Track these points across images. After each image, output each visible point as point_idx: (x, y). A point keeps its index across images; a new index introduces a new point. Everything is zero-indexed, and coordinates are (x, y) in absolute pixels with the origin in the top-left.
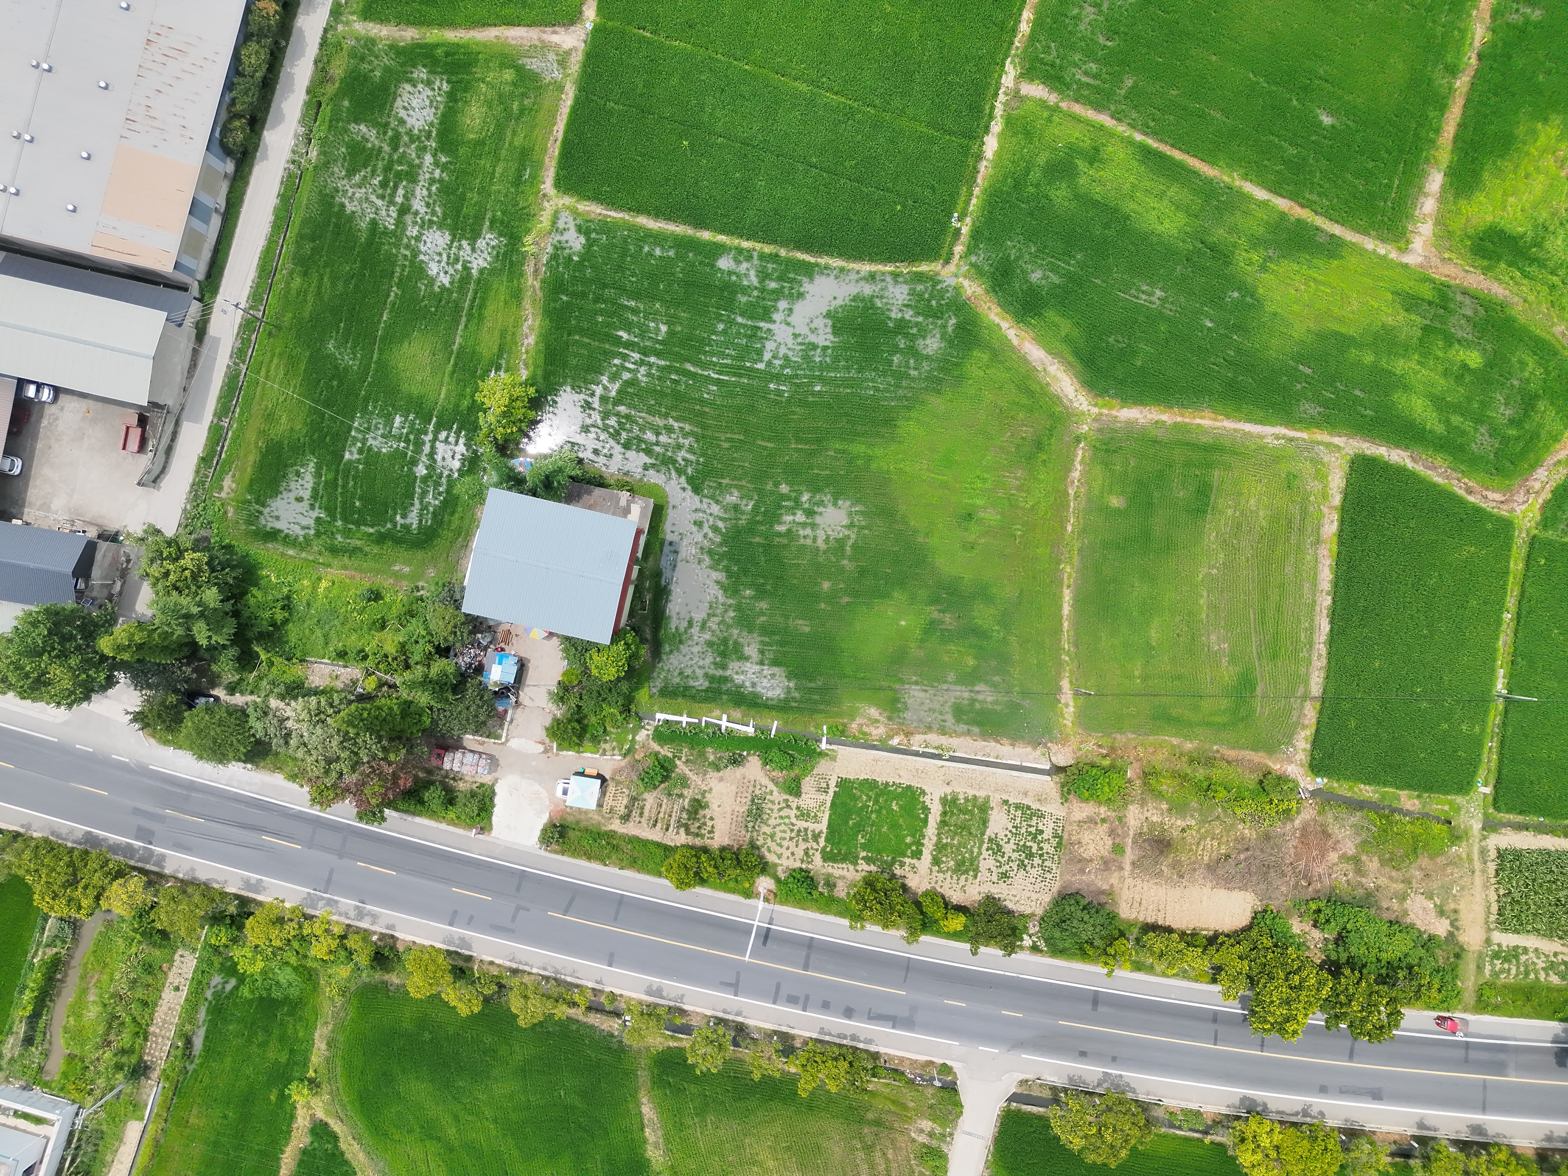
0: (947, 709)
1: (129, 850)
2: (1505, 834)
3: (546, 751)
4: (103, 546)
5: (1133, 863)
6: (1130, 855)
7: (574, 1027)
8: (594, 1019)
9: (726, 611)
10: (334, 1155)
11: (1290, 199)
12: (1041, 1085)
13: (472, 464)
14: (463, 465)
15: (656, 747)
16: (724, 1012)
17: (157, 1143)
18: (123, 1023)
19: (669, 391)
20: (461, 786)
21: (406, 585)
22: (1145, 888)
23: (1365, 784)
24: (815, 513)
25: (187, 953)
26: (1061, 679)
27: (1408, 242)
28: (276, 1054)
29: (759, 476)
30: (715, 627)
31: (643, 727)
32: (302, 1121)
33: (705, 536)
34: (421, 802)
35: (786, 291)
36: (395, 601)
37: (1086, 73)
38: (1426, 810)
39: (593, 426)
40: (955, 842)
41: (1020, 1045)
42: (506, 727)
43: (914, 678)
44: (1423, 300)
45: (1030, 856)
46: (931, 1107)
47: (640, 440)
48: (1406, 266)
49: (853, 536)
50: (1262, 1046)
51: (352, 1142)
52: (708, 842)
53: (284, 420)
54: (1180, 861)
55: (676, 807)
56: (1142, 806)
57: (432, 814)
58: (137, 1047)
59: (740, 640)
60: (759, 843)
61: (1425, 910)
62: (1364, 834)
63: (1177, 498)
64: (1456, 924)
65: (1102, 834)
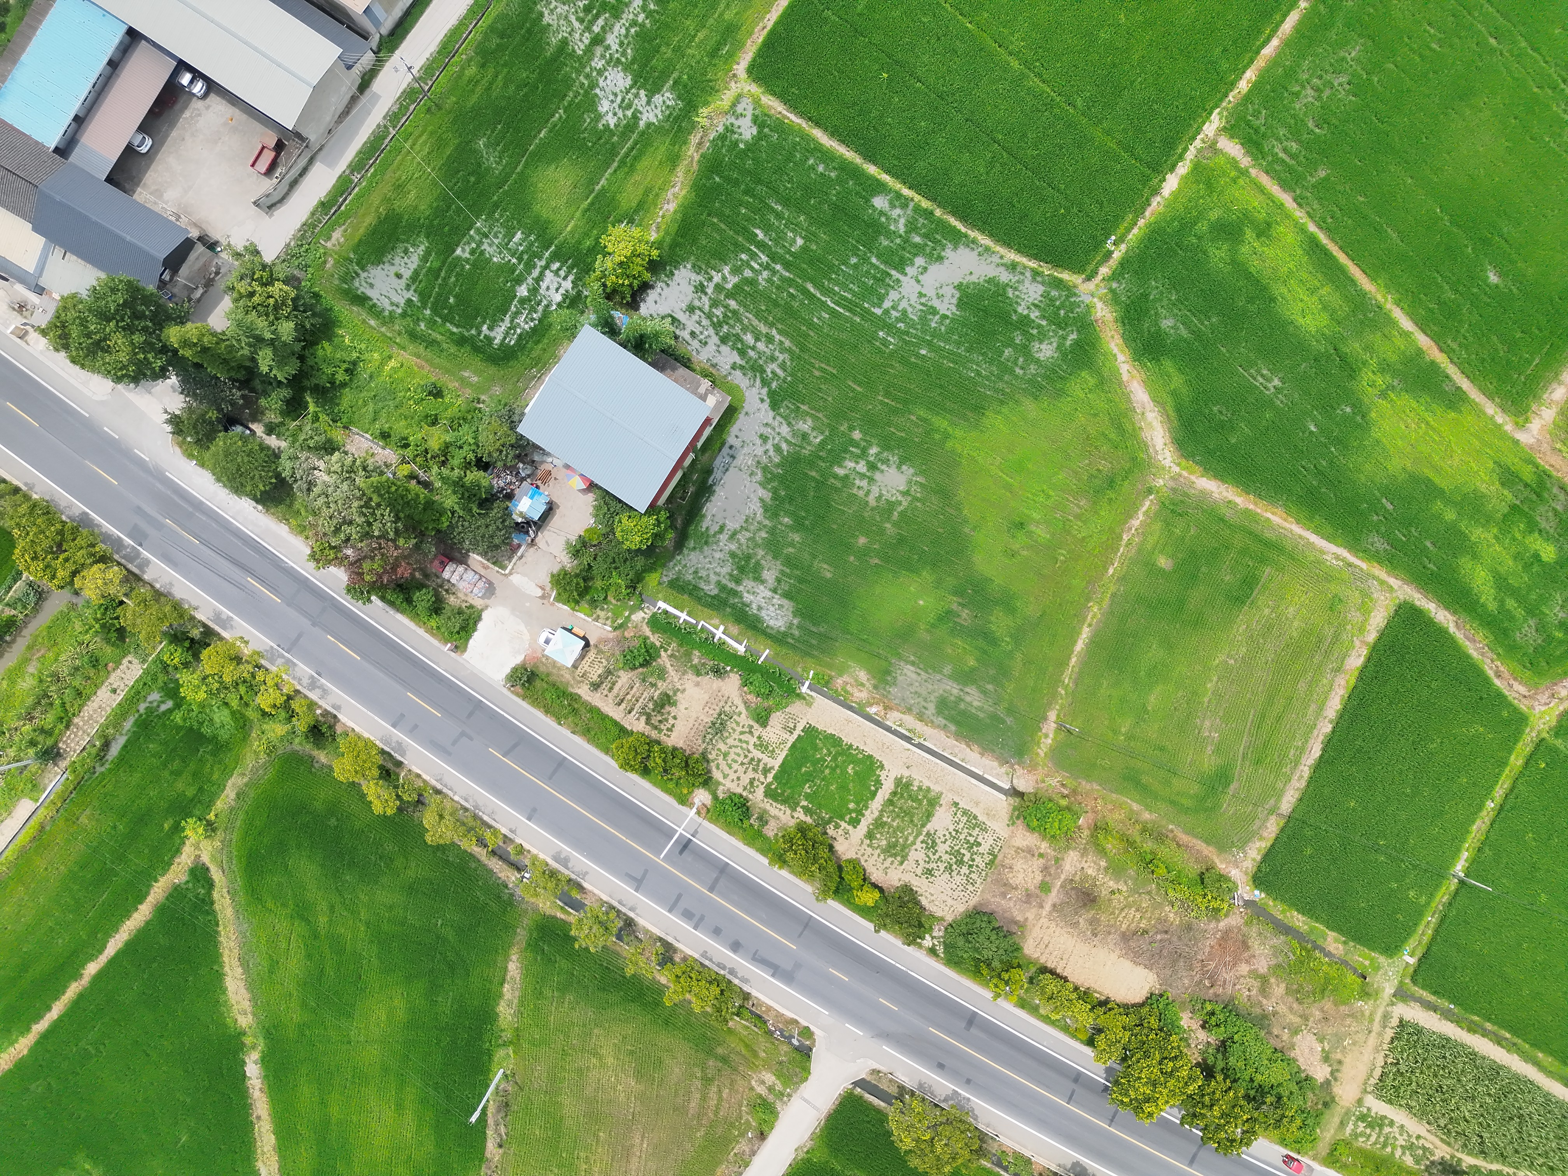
0: (932, 698)
1: (118, 544)
2: (1413, 1008)
3: (543, 597)
4: (200, 248)
5: (1054, 906)
6: (1053, 897)
7: (473, 865)
8: (495, 865)
9: (760, 530)
10: (203, 900)
11: (1432, 339)
12: (891, 1081)
13: (574, 301)
14: (564, 301)
15: (647, 632)
16: (620, 902)
17: (42, 828)
18: (51, 704)
19: (783, 302)
20: (452, 600)
21: (469, 393)
22: (1057, 933)
23: (1298, 910)
24: (878, 469)
25: (135, 661)
26: (1050, 709)
27: (1527, 420)
28: (185, 787)
29: (838, 415)
30: (743, 541)
31: (642, 609)
32: (186, 859)
33: (766, 452)
34: (409, 601)
35: (928, 250)
36: (452, 404)
37: (1285, 150)
38: (1347, 958)
39: (700, 309)
40: (895, 824)
41: (886, 1036)
42: (514, 560)
43: (912, 658)
44: (1521, 480)
45: (960, 863)
46: (781, 1063)
47: (738, 338)
48: (1516, 442)
49: (905, 504)
50: (1111, 1121)
51: (226, 895)
52: (663, 738)
53: (412, 195)
54: (1098, 920)
55: (645, 694)
56: (1082, 856)
57: (415, 616)
58: (57, 731)
59: (763, 562)
60: (710, 757)
61: (1312, 1050)
62: (1280, 958)
63: (1223, 581)
64: (1336, 1074)
65: (1035, 868)
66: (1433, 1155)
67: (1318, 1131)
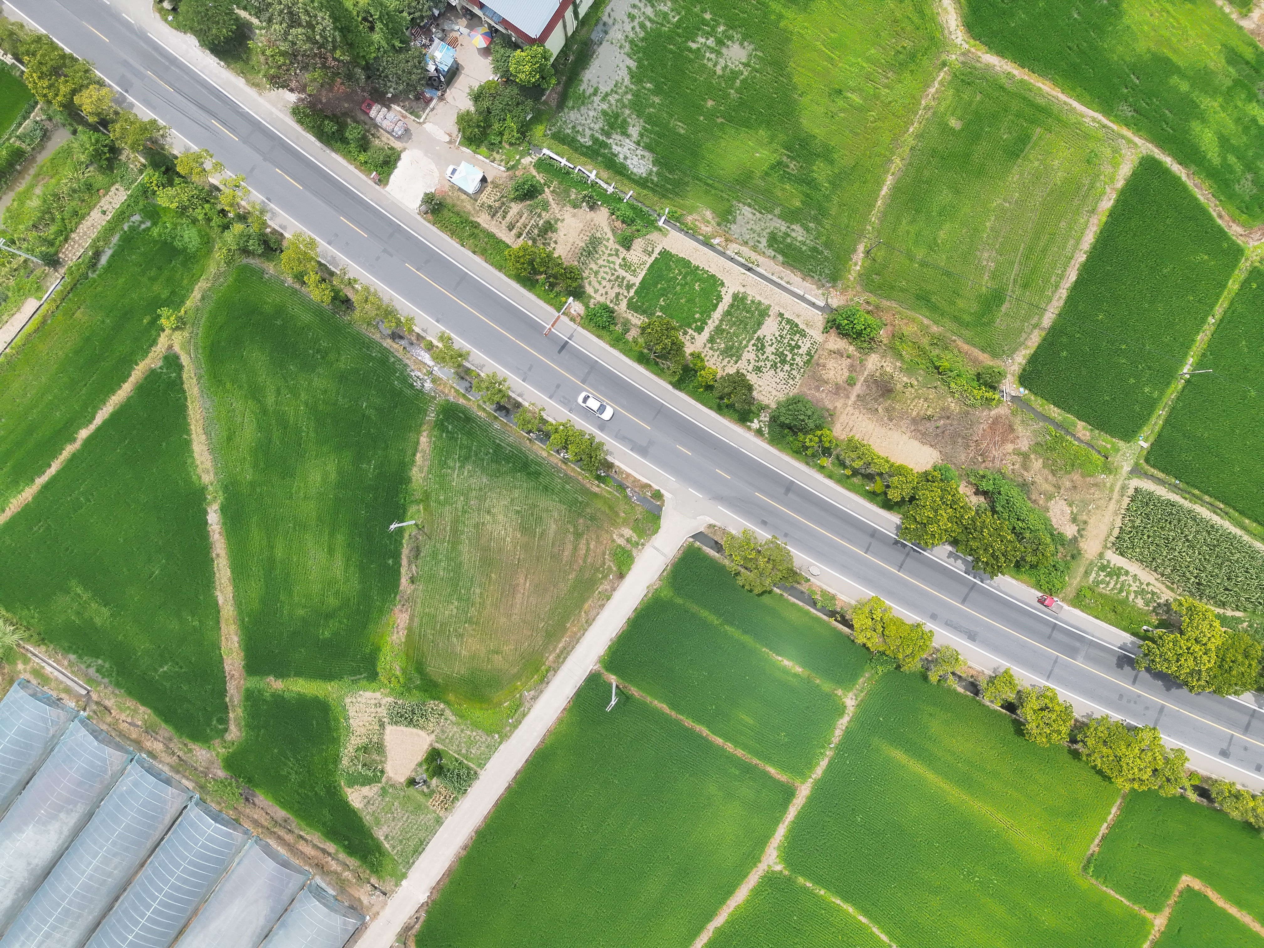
0: (765, 233)
2: (1146, 481)
3: (450, 142)
5: (858, 396)
6: (858, 389)
9: (626, 93)
10: (175, 382)
12: (724, 533)
15: (534, 173)
16: (511, 390)
17: (44, 322)
18: (53, 219)
20: (376, 142)
22: (860, 419)
23: (1054, 404)
24: (724, 44)
25: (122, 189)
26: (859, 242)
27: (1249, 11)
28: (160, 289)
30: (613, 102)
31: (530, 154)
32: (160, 348)
33: (633, 28)
34: (342, 140)
38: (1093, 442)
40: (732, 330)
41: (720, 498)
42: (427, 111)
43: (749, 201)
44: (1243, 59)
45: (783, 362)
46: (637, 520)
48: (1241, 28)
49: (746, 73)
50: (900, 568)
51: (193, 377)
54: (894, 408)
55: (532, 224)
56: (882, 357)
57: (347, 155)
58: (57, 243)
59: (629, 120)
60: (584, 275)
61: (1063, 513)
62: (1039, 439)
63: (1002, 138)
64: (1082, 532)
65: (844, 366)
66: (1159, 598)
67: (1067, 578)
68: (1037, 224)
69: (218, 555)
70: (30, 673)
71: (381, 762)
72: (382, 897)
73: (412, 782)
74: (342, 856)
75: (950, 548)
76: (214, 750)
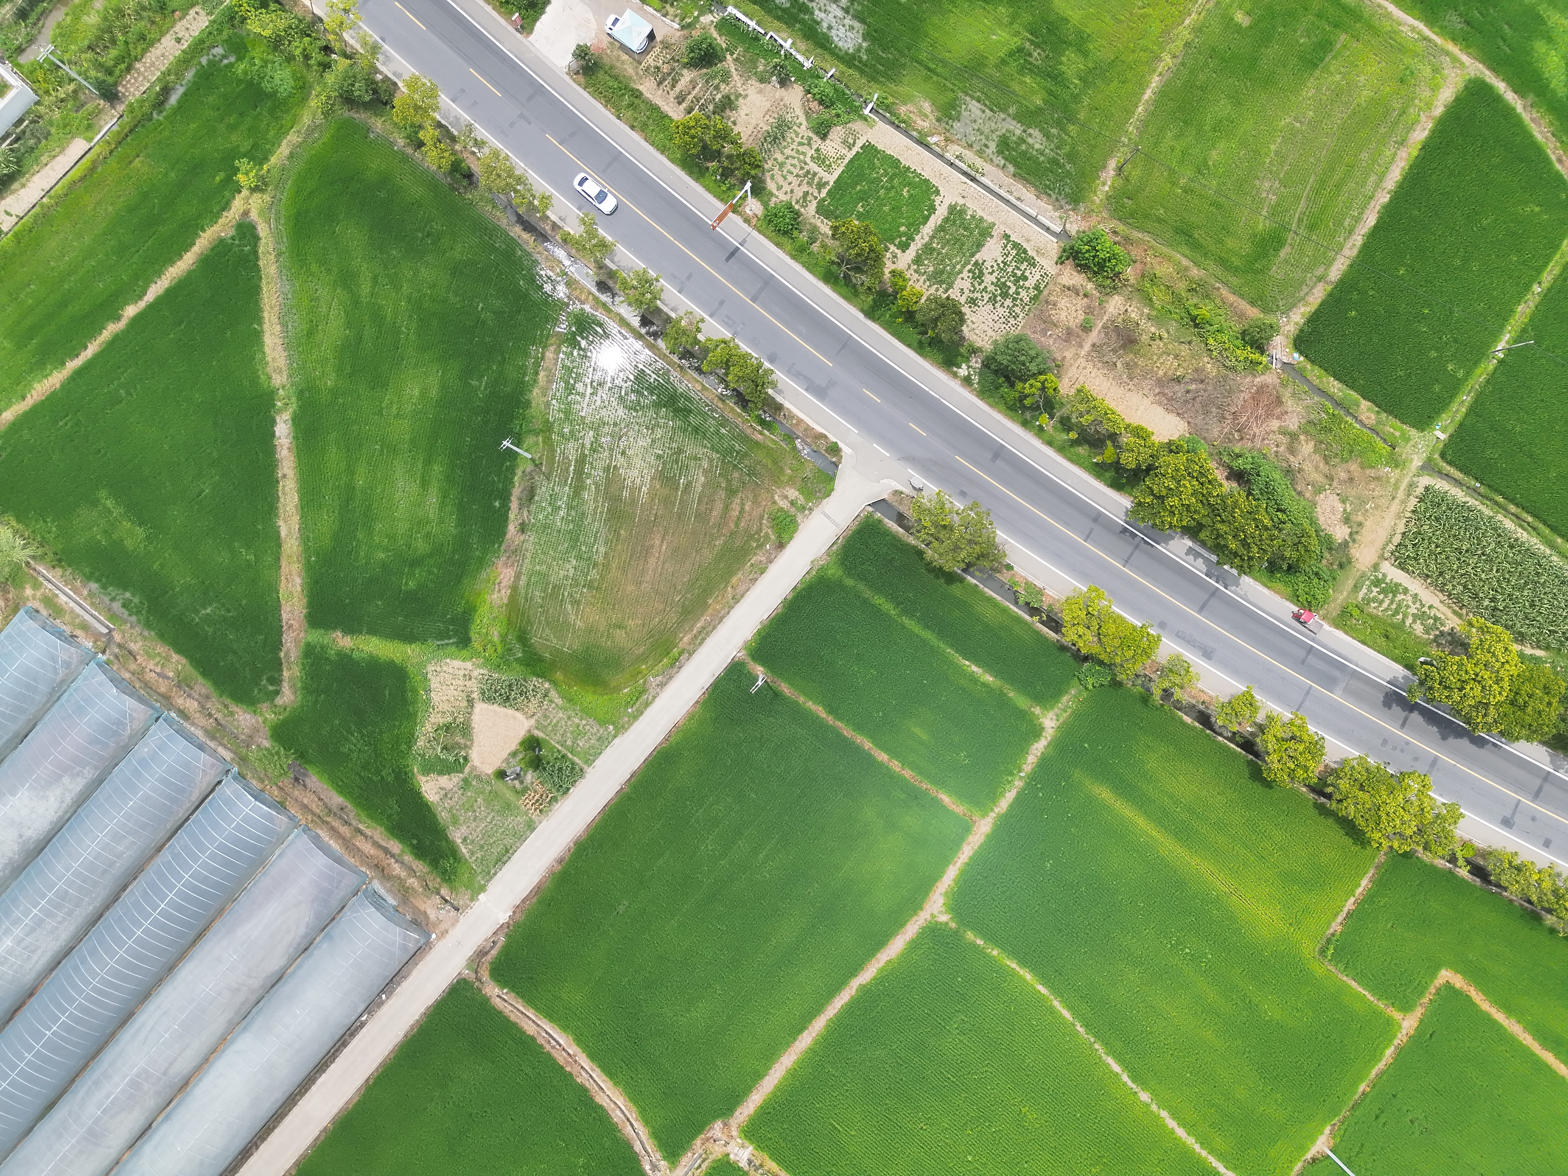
0: (994, 136)
2: (1440, 481)
5: (1094, 345)
6: (1094, 336)
10: (249, 258)
12: (912, 503)
15: (715, 34)
17: (93, 169)
22: (1093, 375)
23: (1334, 377)
25: (202, 13)
26: (1111, 156)
28: (240, 140)
31: (711, 12)
32: (233, 215)
38: (1379, 427)
40: (944, 251)
41: (911, 459)
45: (1005, 295)
46: (805, 479)
50: (1126, 563)
51: (271, 252)
54: (1136, 364)
55: (707, 97)
56: (1127, 299)
60: (766, 166)
61: (1333, 511)
62: (1312, 416)
63: (1297, 42)
64: (1355, 536)
65: (1079, 307)
66: (1442, 625)
67: (1331, 591)
68: (1334, 151)
69: (284, 476)
70: (40, 600)
71: (466, 746)
72: (453, 913)
73: (501, 774)
74: (408, 858)
75: (1189, 543)
76: (261, 715)
